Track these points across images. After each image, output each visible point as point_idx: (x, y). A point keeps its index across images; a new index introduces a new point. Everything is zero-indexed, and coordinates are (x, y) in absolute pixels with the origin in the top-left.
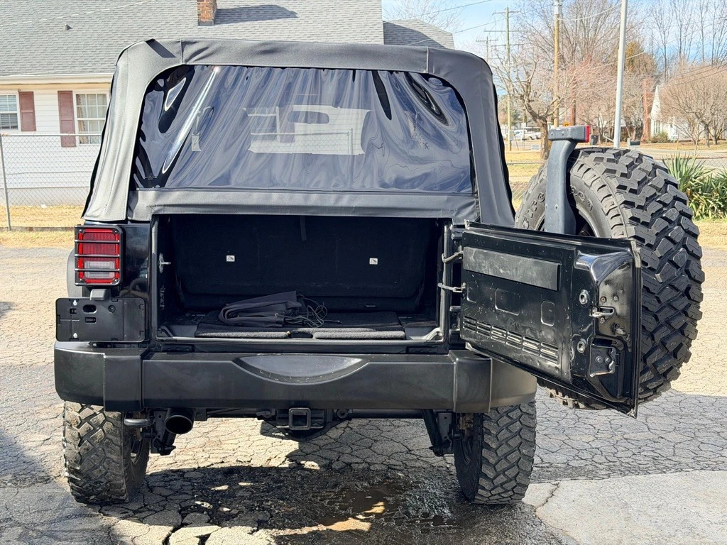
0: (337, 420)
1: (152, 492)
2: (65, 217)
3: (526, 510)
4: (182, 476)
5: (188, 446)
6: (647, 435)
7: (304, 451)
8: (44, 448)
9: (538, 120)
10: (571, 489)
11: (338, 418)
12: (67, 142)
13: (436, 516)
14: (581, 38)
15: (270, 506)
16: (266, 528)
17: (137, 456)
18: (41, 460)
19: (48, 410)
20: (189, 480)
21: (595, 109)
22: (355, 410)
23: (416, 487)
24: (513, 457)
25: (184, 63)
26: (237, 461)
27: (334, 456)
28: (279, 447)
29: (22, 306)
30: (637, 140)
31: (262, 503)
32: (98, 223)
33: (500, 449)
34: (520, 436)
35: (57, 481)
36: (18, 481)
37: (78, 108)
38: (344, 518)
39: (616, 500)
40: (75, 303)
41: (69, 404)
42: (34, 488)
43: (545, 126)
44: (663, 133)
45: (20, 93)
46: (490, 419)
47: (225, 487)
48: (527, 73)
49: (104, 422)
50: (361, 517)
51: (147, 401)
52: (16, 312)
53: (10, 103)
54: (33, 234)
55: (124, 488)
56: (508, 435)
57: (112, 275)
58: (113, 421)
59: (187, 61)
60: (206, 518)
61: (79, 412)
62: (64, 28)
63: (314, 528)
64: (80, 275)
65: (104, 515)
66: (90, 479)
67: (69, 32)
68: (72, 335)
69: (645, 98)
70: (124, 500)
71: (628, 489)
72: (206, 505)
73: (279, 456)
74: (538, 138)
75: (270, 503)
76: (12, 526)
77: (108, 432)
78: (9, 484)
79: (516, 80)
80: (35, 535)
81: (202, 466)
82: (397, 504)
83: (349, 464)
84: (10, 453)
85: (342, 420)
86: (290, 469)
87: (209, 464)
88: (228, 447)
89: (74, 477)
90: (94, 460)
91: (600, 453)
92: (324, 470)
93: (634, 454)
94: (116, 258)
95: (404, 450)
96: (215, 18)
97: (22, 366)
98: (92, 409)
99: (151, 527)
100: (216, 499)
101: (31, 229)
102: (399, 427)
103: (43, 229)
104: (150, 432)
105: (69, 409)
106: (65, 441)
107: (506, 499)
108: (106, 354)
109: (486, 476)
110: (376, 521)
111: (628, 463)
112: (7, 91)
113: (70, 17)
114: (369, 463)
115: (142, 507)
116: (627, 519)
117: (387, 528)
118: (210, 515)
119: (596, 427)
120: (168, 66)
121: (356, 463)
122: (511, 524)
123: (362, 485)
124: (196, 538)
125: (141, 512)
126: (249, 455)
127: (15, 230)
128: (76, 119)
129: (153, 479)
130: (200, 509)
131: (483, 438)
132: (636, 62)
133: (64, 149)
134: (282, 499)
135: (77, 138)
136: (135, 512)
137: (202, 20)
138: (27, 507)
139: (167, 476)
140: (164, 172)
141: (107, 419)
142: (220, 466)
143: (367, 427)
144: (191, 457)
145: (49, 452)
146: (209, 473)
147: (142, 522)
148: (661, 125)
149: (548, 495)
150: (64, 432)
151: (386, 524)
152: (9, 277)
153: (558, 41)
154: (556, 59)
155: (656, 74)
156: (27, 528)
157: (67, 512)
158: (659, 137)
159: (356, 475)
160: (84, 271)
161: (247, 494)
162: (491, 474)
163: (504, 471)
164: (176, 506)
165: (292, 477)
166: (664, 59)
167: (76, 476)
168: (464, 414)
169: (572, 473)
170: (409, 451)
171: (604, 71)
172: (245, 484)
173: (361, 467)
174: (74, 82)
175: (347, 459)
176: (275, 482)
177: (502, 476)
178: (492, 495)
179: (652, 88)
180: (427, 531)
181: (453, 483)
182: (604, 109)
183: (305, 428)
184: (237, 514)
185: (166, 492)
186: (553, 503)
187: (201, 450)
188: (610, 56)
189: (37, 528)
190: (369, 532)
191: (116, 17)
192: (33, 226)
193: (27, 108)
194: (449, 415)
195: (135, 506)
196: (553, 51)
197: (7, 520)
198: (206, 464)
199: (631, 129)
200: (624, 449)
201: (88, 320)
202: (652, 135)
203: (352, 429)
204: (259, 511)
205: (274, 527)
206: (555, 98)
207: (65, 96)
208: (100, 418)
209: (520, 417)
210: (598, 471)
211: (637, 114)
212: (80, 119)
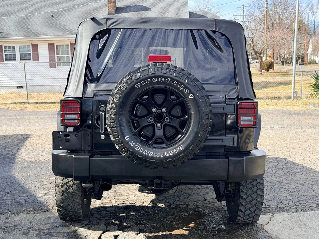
0: (174, 185)
1: (93, 216)
2: (51, 98)
3: (259, 226)
4: (106, 209)
5: (108, 197)
6: (313, 193)
7: (158, 199)
8: (46, 197)
9: (257, 54)
10: (279, 217)
11: (174, 184)
12: (52, 66)
13: (218, 228)
14: (276, 18)
15: (145, 223)
16: (143, 233)
17: (87, 200)
18: (45, 202)
19: (47, 180)
20: (109, 211)
21: (283, 49)
22: (182, 181)
23: (209, 216)
24: (254, 202)
25: (107, 28)
26: (129, 203)
27: (172, 201)
28: (147, 197)
29: (34, 136)
30: (302, 63)
31: (141, 222)
32: (70, 98)
33: (247, 199)
34: (257, 193)
35: (51, 211)
36: (35, 211)
37: (57, 51)
38: (177, 229)
39: (300, 222)
40: (61, 133)
41: (58, 177)
42: (42, 214)
43: (261, 57)
44: (314, 60)
45: (32, 44)
46: (243, 185)
47: (124, 215)
48: (252, 34)
49: (73, 185)
50: (185, 228)
51: (92, 176)
52: (32, 138)
53: (28, 49)
54: (38, 105)
55: (81, 214)
56: (251, 192)
57: (76, 121)
58: (77, 185)
59: (108, 27)
60: (117, 228)
61: (62, 181)
62: (51, 16)
63: (164, 233)
64: (63, 121)
65: (73, 226)
66: (67, 210)
67: (53, 18)
68: (60, 147)
69: (306, 44)
70: (81, 219)
71: (305, 217)
72: (117, 222)
73: (147, 201)
74: (257, 63)
75: (144, 222)
76: (33, 230)
77: (75, 189)
78: (31, 212)
79: (248, 37)
80: (43, 234)
81: (114, 205)
82: (200, 223)
83: (179, 205)
84: (31, 199)
85: (176, 186)
86: (152, 207)
87: (117, 204)
88: (125, 197)
89: (60, 209)
90: (69, 202)
91: (292, 201)
92: (168, 207)
93: (307, 202)
94: (78, 113)
95: (203, 199)
96: (115, 11)
97: (35, 161)
98: (68, 179)
99: (93, 231)
100: (121, 219)
101: (37, 103)
102: (200, 189)
103: (42, 103)
104: (92, 190)
105: (58, 179)
106: (56, 193)
107: (250, 221)
108: (74, 156)
109: (241, 211)
110: (191, 230)
111: (304, 206)
112: (27, 44)
113: (53, 11)
114: (187, 205)
115: (89, 223)
116: (306, 231)
117: (197, 233)
118: (118, 227)
119: (289, 190)
120: (101, 29)
121: (182, 205)
122: (253, 232)
123: (185, 214)
124: (113, 237)
125: (89, 225)
126: (134, 201)
127: (30, 104)
129: (93, 211)
130: (114, 224)
131: (240, 194)
132: (301, 28)
133: (51, 68)
134: (149, 220)
135: (56, 64)
136: (86, 225)
137: (110, 12)
138: (39, 222)
139: (99, 209)
140: (98, 76)
141: (74, 184)
142: (122, 205)
143: (186, 189)
144: (109, 201)
145: (48, 198)
146: (117, 208)
147: (89, 229)
148: (313, 56)
149: (269, 220)
150: (56, 190)
151: (196, 232)
152: (28, 124)
153: (266, 19)
154: (265, 27)
155: (310, 34)
156: (39, 231)
157: (57, 224)
158: (312, 62)
159: (182, 210)
160: (64, 120)
161: (134, 218)
162: (243, 210)
163: (249, 209)
164: (104, 222)
165: (153, 210)
166: (314, 27)
167: (61, 209)
168: (231, 183)
169: (280, 210)
170: (205, 200)
171: (287, 32)
172: (133, 213)
173: (184, 206)
174: (55, 40)
175: (178, 203)
176: (147, 213)
177: (248, 211)
178: (244, 219)
179: (308, 40)
180: (215, 235)
181: (226, 214)
182: (287, 50)
183: (161, 188)
184: (130, 226)
185: (99, 216)
186: (271, 223)
187: (113, 198)
188: (289, 26)
189: (44, 231)
190: (188, 235)
191: (73, 11)
192: (38, 102)
193: (35, 51)
194: (224, 183)
195: (86, 222)
196: (264, 24)
197: (31, 228)
198: (116, 204)
199: (299, 58)
200: (303, 200)
201: (66, 141)
202: (309, 61)
203: (179, 190)
204: (140, 225)
205: (147, 232)
206: (265, 45)
207: (51, 46)
208: (71, 183)
209: (257, 184)
210: (291, 209)
211: (302, 51)
212: (57, 56)
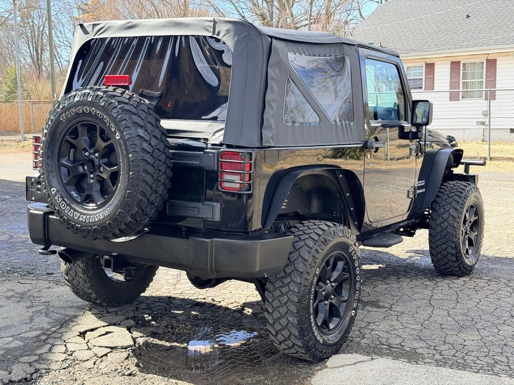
1: (137, 305)
4: (171, 301)
12: (454, 97)
24: (284, 322)
26: (213, 300)
33: (274, 314)
34: (287, 307)
37: (463, 73)
40: (33, 180)
45: (426, 64)
53: (420, 71)
56: (279, 304)
62: (465, 17)
67: (468, 20)
68: (32, 198)
72: (149, 318)
73: (240, 302)
112: (418, 64)
120: (87, 39)
128: (461, 81)
133: (451, 102)
135: (461, 93)
136: (108, 312)
146: (186, 303)
147: (99, 318)
162: (273, 332)
163: (280, 331)
174: (460, 55)
177: (280, 335)
178: (284, 349)
193: (430, 74)
201: (38, 190)
207: (455, 65)
209: (288, 293)
212: (463, 81)
